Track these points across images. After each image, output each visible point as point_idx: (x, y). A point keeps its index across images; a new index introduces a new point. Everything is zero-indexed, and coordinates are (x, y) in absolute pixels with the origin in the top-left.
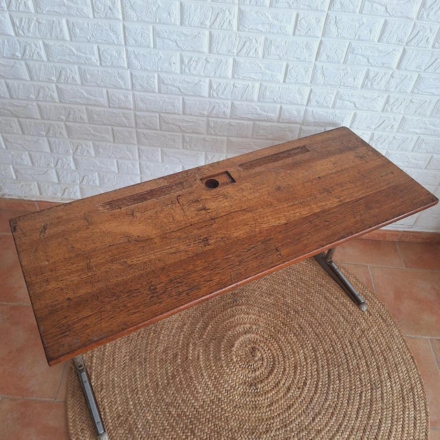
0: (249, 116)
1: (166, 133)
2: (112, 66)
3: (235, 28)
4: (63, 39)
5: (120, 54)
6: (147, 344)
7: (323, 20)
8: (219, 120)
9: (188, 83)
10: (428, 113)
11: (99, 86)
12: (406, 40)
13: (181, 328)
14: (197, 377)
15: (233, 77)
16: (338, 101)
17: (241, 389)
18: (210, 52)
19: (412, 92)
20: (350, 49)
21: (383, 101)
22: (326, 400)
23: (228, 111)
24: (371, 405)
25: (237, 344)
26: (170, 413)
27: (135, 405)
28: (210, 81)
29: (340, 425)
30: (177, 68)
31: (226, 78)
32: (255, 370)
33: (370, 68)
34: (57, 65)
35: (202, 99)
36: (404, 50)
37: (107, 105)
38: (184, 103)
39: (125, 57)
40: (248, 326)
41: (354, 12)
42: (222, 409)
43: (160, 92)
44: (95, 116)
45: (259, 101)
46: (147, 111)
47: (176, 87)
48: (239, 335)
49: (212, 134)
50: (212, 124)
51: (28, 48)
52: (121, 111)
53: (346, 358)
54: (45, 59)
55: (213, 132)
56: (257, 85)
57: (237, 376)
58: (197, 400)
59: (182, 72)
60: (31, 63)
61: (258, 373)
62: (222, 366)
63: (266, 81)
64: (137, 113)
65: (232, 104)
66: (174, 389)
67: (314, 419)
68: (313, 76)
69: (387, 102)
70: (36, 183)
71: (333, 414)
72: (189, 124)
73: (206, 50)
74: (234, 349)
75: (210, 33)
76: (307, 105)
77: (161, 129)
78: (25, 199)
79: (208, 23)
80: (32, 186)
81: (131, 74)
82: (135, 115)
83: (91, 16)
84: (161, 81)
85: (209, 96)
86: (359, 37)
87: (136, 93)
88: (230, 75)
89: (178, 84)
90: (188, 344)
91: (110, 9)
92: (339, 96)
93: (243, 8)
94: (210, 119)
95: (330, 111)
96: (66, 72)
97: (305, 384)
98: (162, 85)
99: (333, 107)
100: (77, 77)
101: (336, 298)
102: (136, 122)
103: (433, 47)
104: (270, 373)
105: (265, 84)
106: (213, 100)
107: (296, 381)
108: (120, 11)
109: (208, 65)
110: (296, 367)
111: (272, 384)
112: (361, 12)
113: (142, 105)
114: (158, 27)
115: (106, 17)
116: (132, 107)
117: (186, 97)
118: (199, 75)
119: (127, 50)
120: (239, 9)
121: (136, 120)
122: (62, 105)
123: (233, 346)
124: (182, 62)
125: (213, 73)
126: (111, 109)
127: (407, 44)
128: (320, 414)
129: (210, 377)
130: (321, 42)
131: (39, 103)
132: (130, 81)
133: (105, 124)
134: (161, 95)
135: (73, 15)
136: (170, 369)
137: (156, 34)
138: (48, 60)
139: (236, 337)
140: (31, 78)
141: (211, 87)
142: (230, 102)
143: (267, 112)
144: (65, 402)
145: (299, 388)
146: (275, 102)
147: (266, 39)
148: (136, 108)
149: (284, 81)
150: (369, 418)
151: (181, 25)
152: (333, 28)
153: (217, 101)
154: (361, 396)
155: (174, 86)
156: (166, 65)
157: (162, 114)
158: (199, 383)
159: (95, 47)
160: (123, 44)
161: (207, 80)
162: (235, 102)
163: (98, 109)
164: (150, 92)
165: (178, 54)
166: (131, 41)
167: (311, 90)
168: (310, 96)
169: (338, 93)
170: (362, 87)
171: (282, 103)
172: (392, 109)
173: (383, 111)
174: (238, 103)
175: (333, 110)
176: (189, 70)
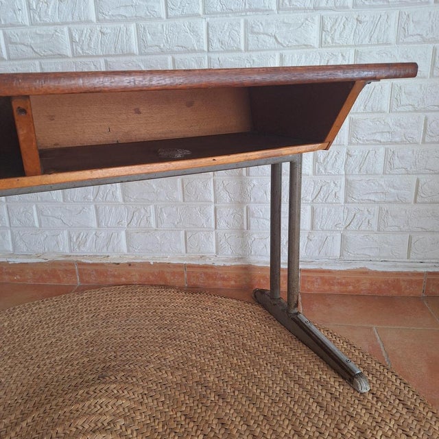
9: (41, 36)
15: (98, 19)
16: (250, 36)
21: (316, 27)
28: (70, 30)
30: (24, 17)
31: (88, 22)
43: (9, 58)
45: (141, 54)
47: (27, 46)
56: (133, 27)
63: (142, 18)
69: (322, 28)
76: (208, 51)
84: (8, 40)
85: (73, 55)
88: (93, 17)
89: (30, 41)
92: (249, 28)
95: (245, 55)
98: (10, 46)
99: (247, 50)
101: (307, 373)
105: (142, 23)
117: (43, 61)
118: (54, 24)
124: (29, 6)
125: (70, 17)
141: (72, 39)
146: (162, 51)
149: (167, 16)
155: (24, 44)
156: (10, 14)
161: (65, 29)
167: (208, 24)
168: (208, 34)
169: (246, 23)
170: (278, 8)
171: (172, 52)
172: (333, 39)
173: (321, 45)
174: (114, 59)
175: (247, 54)
176: (40, 17)
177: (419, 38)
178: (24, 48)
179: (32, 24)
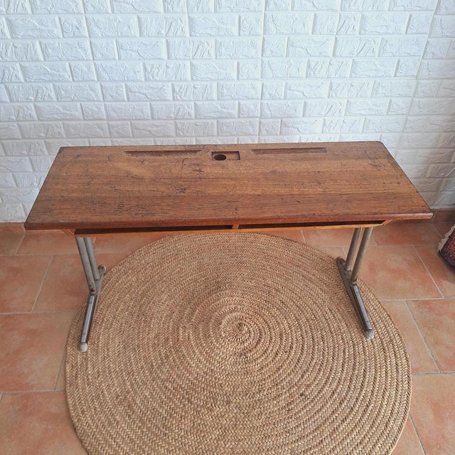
0: (212, 115)
1: (139, 139)
2: (83, 80)
3: (188, 35)
4: (38, 60)
5: (89, 68)
6: (139, 333)
7: (262, 19)
8: (186, 122)
9: (153, 88)
10: (369, 95)
11: (73, 101)
12: (335, 30)
13: (170, 316)
14: (189, 354)
15: (192, 79)
16: (288, 92)
17: (232, 360)
18: (169, 58)
19: (351, 76)
20: (290, 44)
21: (328, 88)
22: (312, 358)
23: (193, 112)
24: (355, 358)
25: (224, 322)
26: (166, 387)
27: (132, 385)
28: (173, 85)
29: (328, 378)
30: (141, 76)
31: (186, 80)
32: (243, 342)
33: (311, 59)
34: (33, 84)
35: (167, 103)
36: (336, 38)
37: (82, 118)
38: (151, 108)
39: (94, 70)
40: (233, 306)
41: (287, 10)
42: (216, 378)
43: (129, 100)
44: (72, 131)
45: (218, 99)
46: (119, 120)
47: (143, 94)
48: (225, 314)
49: (180, 136)
50: (180, 126)
51: (7, 71)
52: (94, 122)
53: (327, 322)
54: (23, 81)
55: (181, 134)
56: (215, 84)
57: (226, 350)
58: (191, 373)
59: (147, 79)
60: (10, 86)
61: (246, 344)
62: (212, 342)
63: (222, 80)
64: (110, 123)
65: (195, 104)
66: (168, 367)
67: (302, 376)
68: (262, 71)
69: (331, 88)
70: (21, 205)
71: (320, 370)
72: (159, 128)
73: (165, 56)
74: (222, 326)
75: (167, 41)
76: (262, 99)
77: (133, 136)
78: (11, 221)
79: (163, 32)
80: (17, 208)
81: (101, 86)
82: (109, 125)
83: (61, 36)
84: (128, 90)
85: (174, 100)
86: (295, 31)
87: (107, 103)
88: (189, 77)
89: (145, 91)
90: (178, 328)
91: (77, 28)
92: (288, 87)
93: (192, 16)
94: (177, 121)
95: (283, 102)
96: (43, 90)
97: (291, 347)
98: (130, 93)
99: (285, 98)
100: (53, 95)
102: (110, 132)
103: (360, 33)
104: (258, 343)
105: (221, 82)
106: (177, 103)
107: (282, 347)
108: (86, 29)
109: (169, 70)
110: (281, 335)
111: (261, 352)
112: (293, 9)
113: (113, 114)
114: (120, 40)
115: (74, 36)
116: (105, 117)
117: (153, 103)
118: (162, 81)
119: (95, 64)
120: (189, 17)
121: (109, 129)
122: (40, 122)
123: (220, 324)
124: (145, 69)
125: (174, 77)
126: (86, 122)
127: (337, 34)
128: (307, 371)
129: (201, 353)
130: (264, 39)
131: (20, 123)
132: (100, 93)
133: (81, 137)
134: (130, 103)
135: (44, 37)
136: (163, 351)
137: (120, 47)
138: (26, 81)
139: (222, 317)
140: (11, 100)
141: (174, 91)
142: (193, 103)
143: (228, 109)
144: (65, 391)
145: (286, 352)
146: (233, 98)
147: (216, 41)
148: (109, 118)
149: (238, 79)
150: (354, 369)
151: (140, 36)
152: (271, 26)
153: (181, 103)
154: (344, 352)
155: (140, 93)
156: (132, 74)
157: (133, 122)
158: (192, 359)
159: (67, 64)
160: (91, 58)
161: (170, 84)
162: (197, 103)
163: (74, 123)
164: (119, 101)
165: (141, 63)
166: (98, 56)
167: (263, 85)
168: (262, 90)
169: (286, 84)
170: (307, 77)
171: (239, 99)
172: (336, 94)
173: (329, 97)
174: (200, 103)
175: (285, 101)
176: (153, 77)
177: (383, 95)
178: (141, 95)
179: (146, 80)
